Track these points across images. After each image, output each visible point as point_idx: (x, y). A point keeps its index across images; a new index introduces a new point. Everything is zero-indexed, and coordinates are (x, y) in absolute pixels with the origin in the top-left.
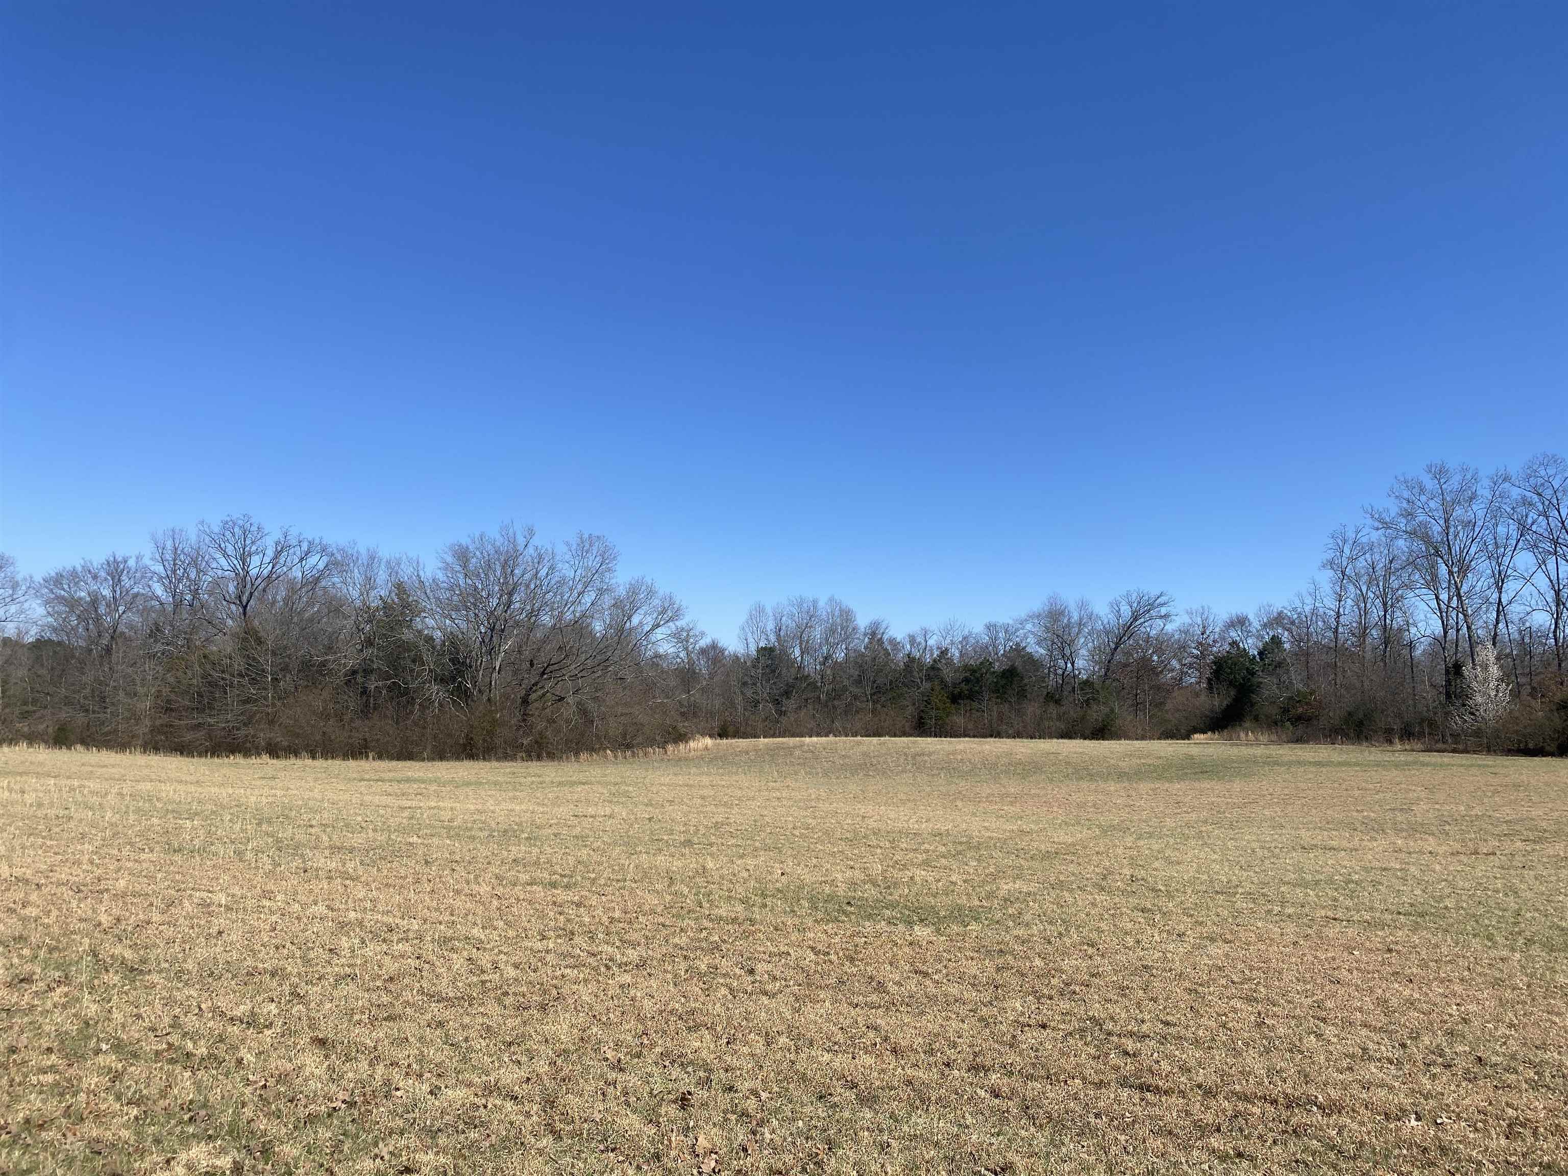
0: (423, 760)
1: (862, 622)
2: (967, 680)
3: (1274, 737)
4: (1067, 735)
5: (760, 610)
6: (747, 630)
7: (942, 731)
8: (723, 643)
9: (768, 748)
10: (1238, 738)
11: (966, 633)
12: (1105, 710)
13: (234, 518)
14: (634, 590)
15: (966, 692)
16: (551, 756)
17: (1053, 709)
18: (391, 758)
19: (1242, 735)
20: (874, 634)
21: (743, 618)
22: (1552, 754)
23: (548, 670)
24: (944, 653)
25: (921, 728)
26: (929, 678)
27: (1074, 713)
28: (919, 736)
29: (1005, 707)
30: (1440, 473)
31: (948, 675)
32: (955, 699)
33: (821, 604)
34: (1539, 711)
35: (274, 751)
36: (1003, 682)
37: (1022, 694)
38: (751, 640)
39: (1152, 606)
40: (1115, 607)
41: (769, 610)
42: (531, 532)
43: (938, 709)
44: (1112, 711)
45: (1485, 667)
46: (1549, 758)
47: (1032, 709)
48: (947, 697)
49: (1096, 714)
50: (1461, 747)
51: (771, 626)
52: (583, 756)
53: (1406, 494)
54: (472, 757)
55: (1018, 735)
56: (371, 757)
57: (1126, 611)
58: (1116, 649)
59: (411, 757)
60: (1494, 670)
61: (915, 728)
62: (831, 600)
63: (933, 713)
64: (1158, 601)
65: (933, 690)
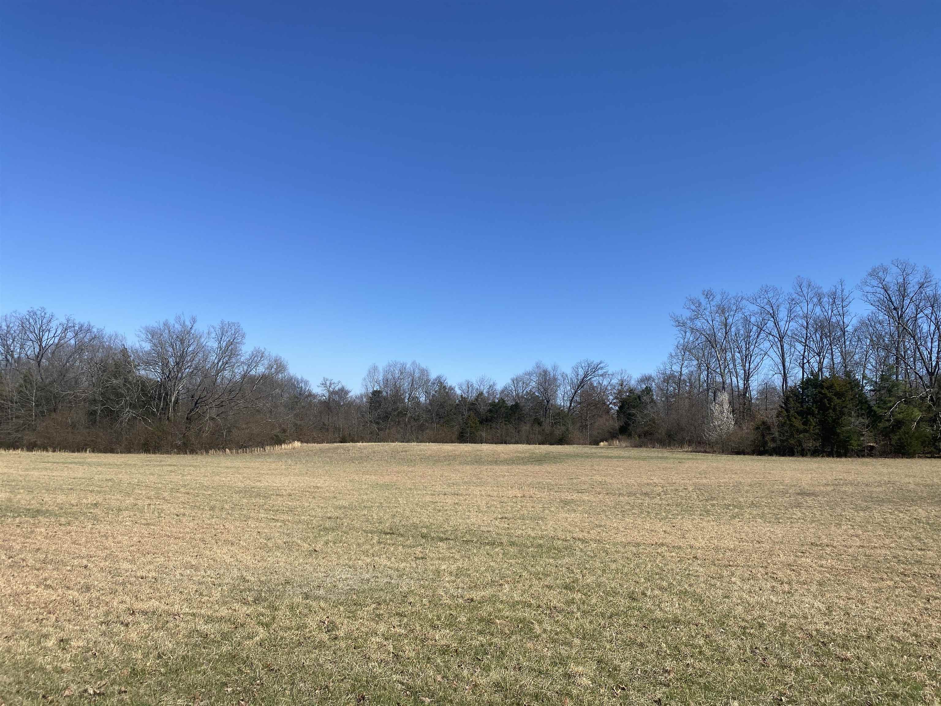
0: (118, 453)
1: (433, 376)
2: (490, 411)
4: (542, 442)
5: (375, 369)
6: (367, 380)
7: (474, 440)
8: (348, 387)
11: (491, 383)
12: (563, 428)
13: (35, 309)
14: (253, 356)
15: (490, 418)
16: (193, 452)
17: (537, 428)
18: (100, 451)
20: (440, 382)
21: (364, 373)
22: (748, 454)
23: (199, 401)
24: (481, 394)
25: (462, 439)
26: (470, 410)
27: (548, 430)
28: (460, 443)
29: (510, 426)
30: (709, 295)
31: (483, 409)
32: (481, 422)
33: (408, 366)
34: (748, 429)
35: (31, 447)
36: (510, 412)
37: (520, 419)
38: (369, 386)
39: (596, 369)
40: (575, 370)
41: (381, 369)
42: (194, 321)
43: (472, 427)
44: (567, 430)
45: (721, 405)
46: (747, 456)
47: (525, 428)
48: (479, 421)
49: (559, 431)
50: (710, 450)
51: (381, 378)
53: (693, 307)
54: (147, 451)
55: (516, 443)
57: (581, 373)
58: (575, 393)
59: (112, 451)
60: (726, 406)
61: (458, 439)
62: (414, 363)
63: (468, 430)
64: (599, 366)
65: (469, 416)
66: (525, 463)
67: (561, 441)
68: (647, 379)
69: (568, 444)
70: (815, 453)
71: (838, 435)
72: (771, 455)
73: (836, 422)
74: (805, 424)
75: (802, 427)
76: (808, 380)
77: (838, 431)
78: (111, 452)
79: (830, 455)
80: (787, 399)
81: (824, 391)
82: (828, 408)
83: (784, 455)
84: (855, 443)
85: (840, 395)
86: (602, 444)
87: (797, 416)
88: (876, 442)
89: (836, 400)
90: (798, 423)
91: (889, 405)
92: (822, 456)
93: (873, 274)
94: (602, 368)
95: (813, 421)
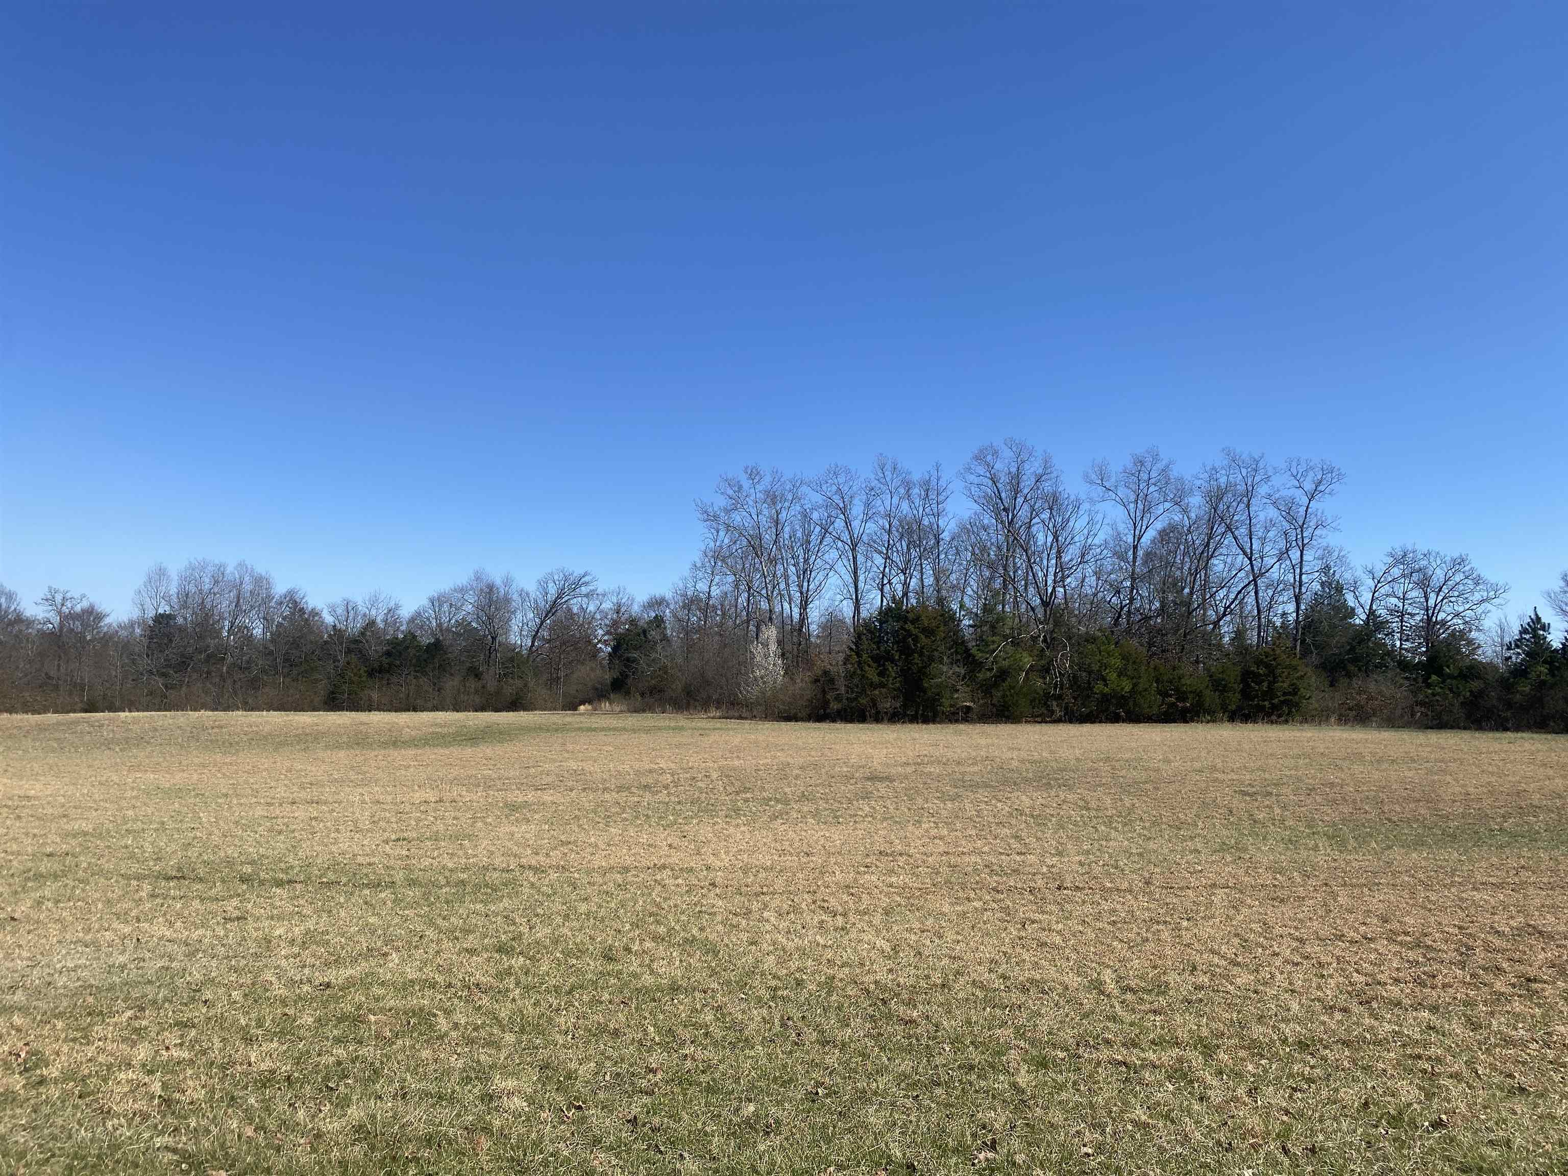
1: (280, 589)
2: (388, 654)
3: (624, 707)
4: (481, 708)
5: (161, 573)
6: (145, 595)
7: (354, 705)
8: (102, 606)
10: (601, 709)
12: (519, 683)
15: (387, 666)
17: (472, 684)
20: (294, 603)
21: (139, 581)
22: (802, 720)
24: (372, 623)
25: (333, 703)
26: (349, 651)
27: (491, 686)
28: (331, 710)
29: (423, 680)
30: (753, 474)
31: (372, 648)
32: (371, 674)
33: (229, 570)
36: (425, 656)
37: (443, 668)
38: (148, 606)
39: (577, 584)
40: (543, 585)
41: (172, 575)
43: (352, 682)
44: (526, 685)
45: (766, 645)
46: (800, 723)
47: (451, 684)
48: (365, 672)
49: (511, 688)
51: (173, 590)
53: (730, 492)
55: (435, 709)
57: (553, 591)
60: (773, 647)
61: (326, 703)
62: (241, 565)
63: (345, 687)
64: (583, 580)
65: (348, 663)
66: (446, 745)
67: (514, 705)
68: (658, 603)
69: (525, 710)
70: (895, 717)
71: (924, 691)
72: (834, 721)
73: (923, 672)
74: (881, 674)
75: (876, 679)
76: (889, 609)
77: (925, 685)
79: (914, 720)
80: (859, 636)
81: (909, 626)
82: (914, 651)
83: (851, 721)
84: (946, 702)
85: (929, 632)
86: (582, 707)
87: (871, 663)
88: (973, 701)
89: (923, 639)
90: (872, 674)
91: (991, 647)
92: (903, 722)
93: (979, 457)
94: (586, 584)
95: (892, 670)
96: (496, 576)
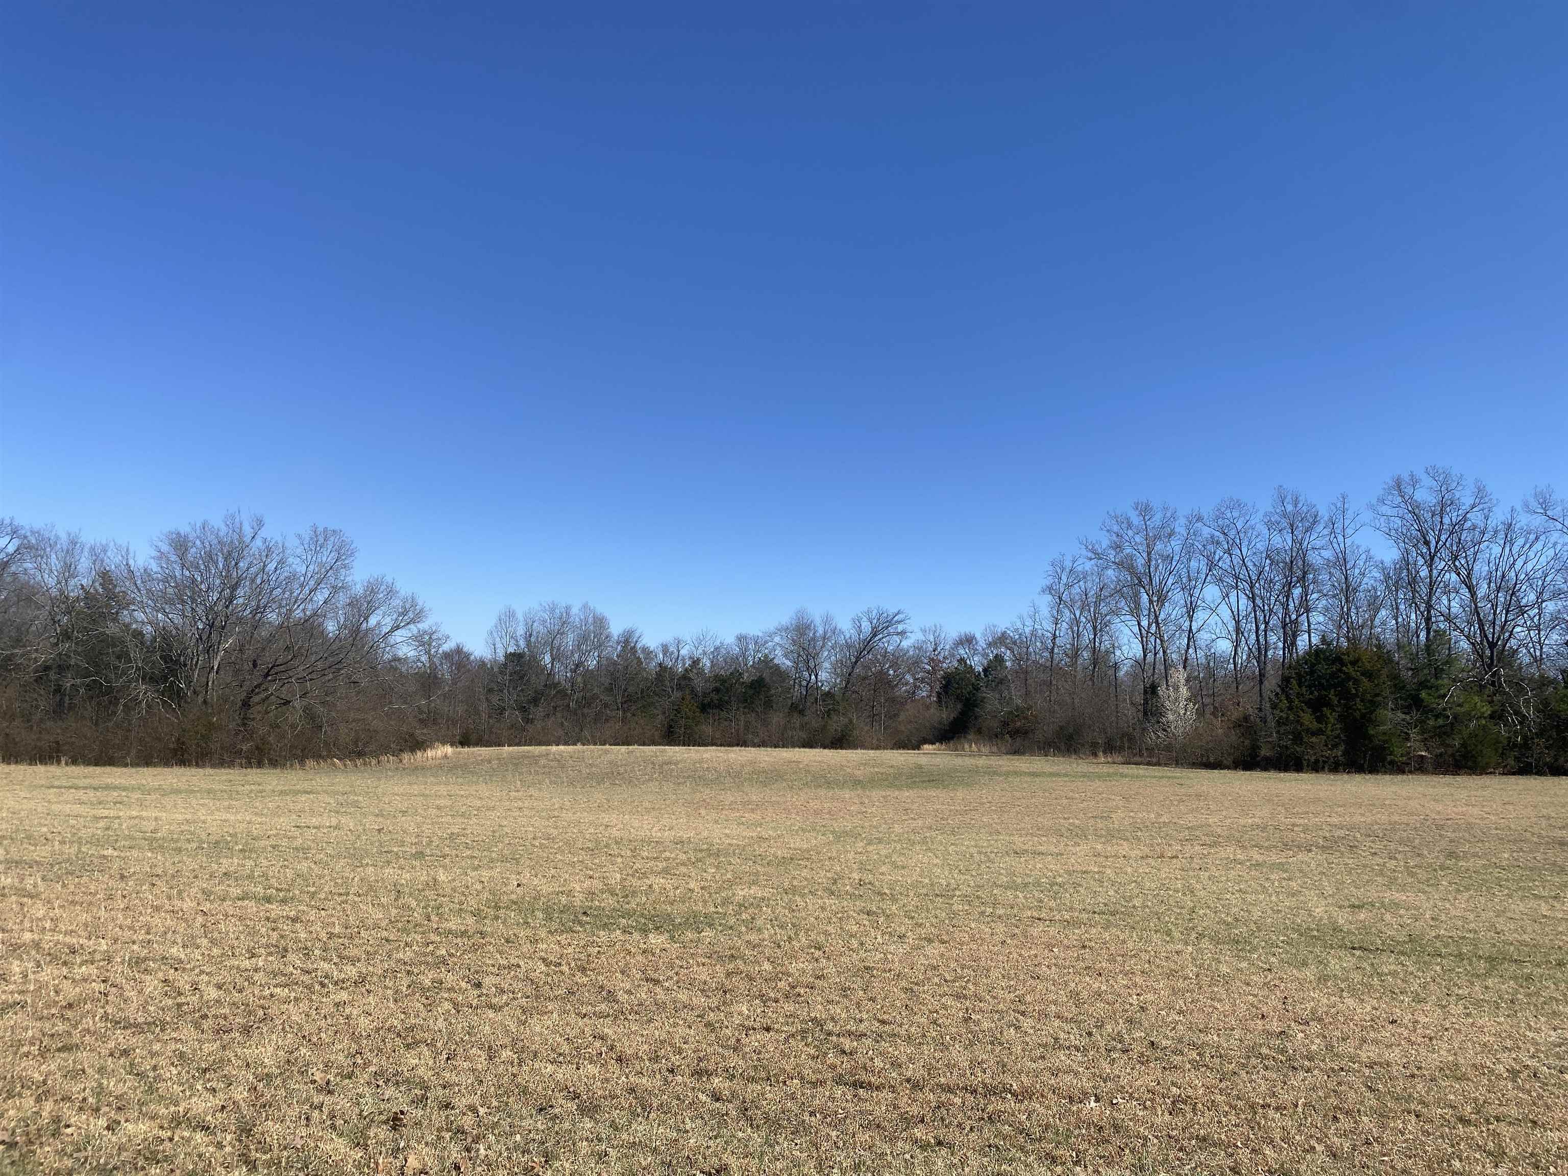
0: (126, 765)
1: (616, 629)
2: (717, 690)
3: (995, 749)
4: (808, 744)
5: (511, 615)
6: (495, 635)
7: (691, 740)
8: (469, 646)
9: (512, 757)
10: (963, 749)
11: (718, 643)
12: (844, 720)
14: (372, 590)
15: (716, 702)
16: (274, 764)
17: (797, 720)
18: (88, 763)
19: (967, 746)
20: (628, 642)
21: (490, 622)
22: (1228, 768)
23: (272, 672)
24: (696, 662)
25: (670, 736)
26: (680, 687)
27: (815, 723)
28: (669, 744)
29: (752, 717)
30: (1145, 510)
31: (699, 684)
32: (704, 708)
33: (575, 610)
34: (1219, 728)
36: (751, 693)
37: (768, 704)
38: (499, 645)
39: (890, 622)
40: (857, 623)
41: (520, 616)
42: (260, 523)
43: (687, 718)
44: (851, 721)
45: (1176, 689)
46: (1226, 771)
47: (777, 719)
48: (697, 706)
49: (836, 724)
50: (1154, 760)
51: (521, 631)
52: (310, 763)
53: (1116, 528)
54: (183, 763)
55: (763, 744)
56: (63, 762)
57: (866, 627)
58: (856, 662)
59: (110, 761)
60: (1184, 691)
61: (664, 737)
62: (585, 606)
63: (682, 722)
64: (896, 619)
65: (683, 699)
67: (839, 742)
69: (855, 747)
70: (1335, 768)
71: (1370, 738)
72: (1265, 769)
73: (1367, 719)
74: (1319, 720)
75: (1315, 725)
76: (1318, 652)
77: (1372, 732)
78: (110, 765)
79: (1360, 770)
80: (1286, 680)
81: (1349, 669)
82: (1356, 695)
83: (1286, 769)
84: (1398, 751)
85: (1369, 675)
86: (926, 746)
87: (1305, 708)
88: (1427, 750)
89: (1365, 682)
90: (1307, 718)
91: (1442, 692)
92: (1348, 772)
93: (1398, 485)
94: (899, 622)
95: (1332, 717)
96: (816, 616)
